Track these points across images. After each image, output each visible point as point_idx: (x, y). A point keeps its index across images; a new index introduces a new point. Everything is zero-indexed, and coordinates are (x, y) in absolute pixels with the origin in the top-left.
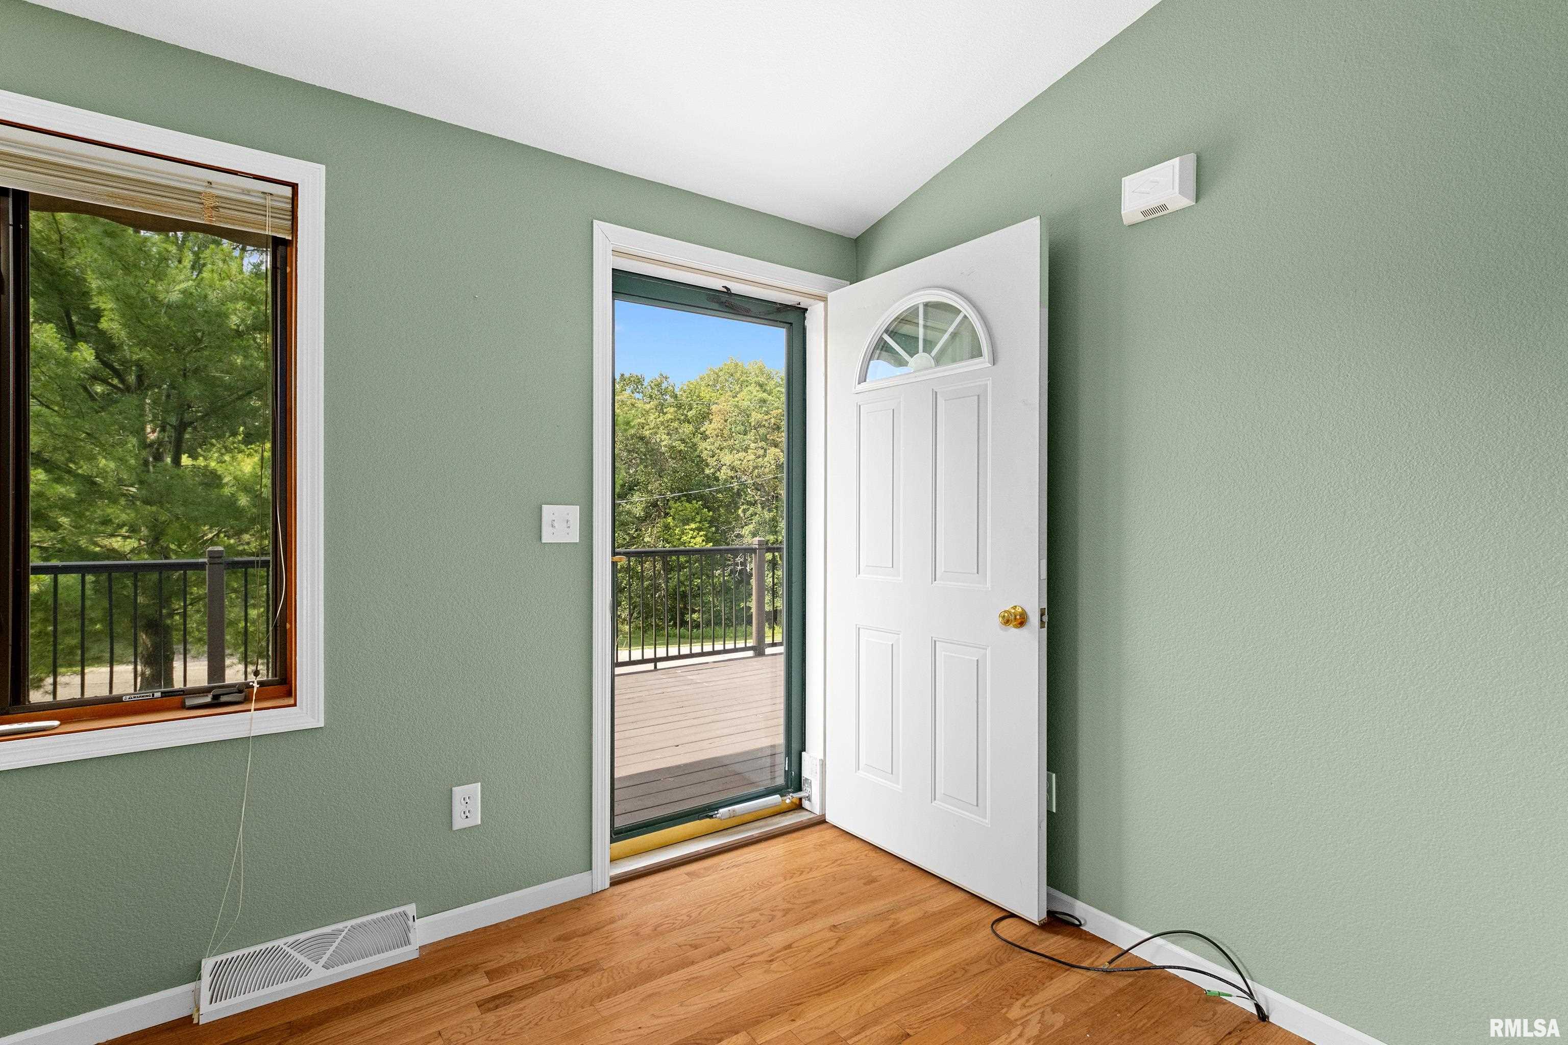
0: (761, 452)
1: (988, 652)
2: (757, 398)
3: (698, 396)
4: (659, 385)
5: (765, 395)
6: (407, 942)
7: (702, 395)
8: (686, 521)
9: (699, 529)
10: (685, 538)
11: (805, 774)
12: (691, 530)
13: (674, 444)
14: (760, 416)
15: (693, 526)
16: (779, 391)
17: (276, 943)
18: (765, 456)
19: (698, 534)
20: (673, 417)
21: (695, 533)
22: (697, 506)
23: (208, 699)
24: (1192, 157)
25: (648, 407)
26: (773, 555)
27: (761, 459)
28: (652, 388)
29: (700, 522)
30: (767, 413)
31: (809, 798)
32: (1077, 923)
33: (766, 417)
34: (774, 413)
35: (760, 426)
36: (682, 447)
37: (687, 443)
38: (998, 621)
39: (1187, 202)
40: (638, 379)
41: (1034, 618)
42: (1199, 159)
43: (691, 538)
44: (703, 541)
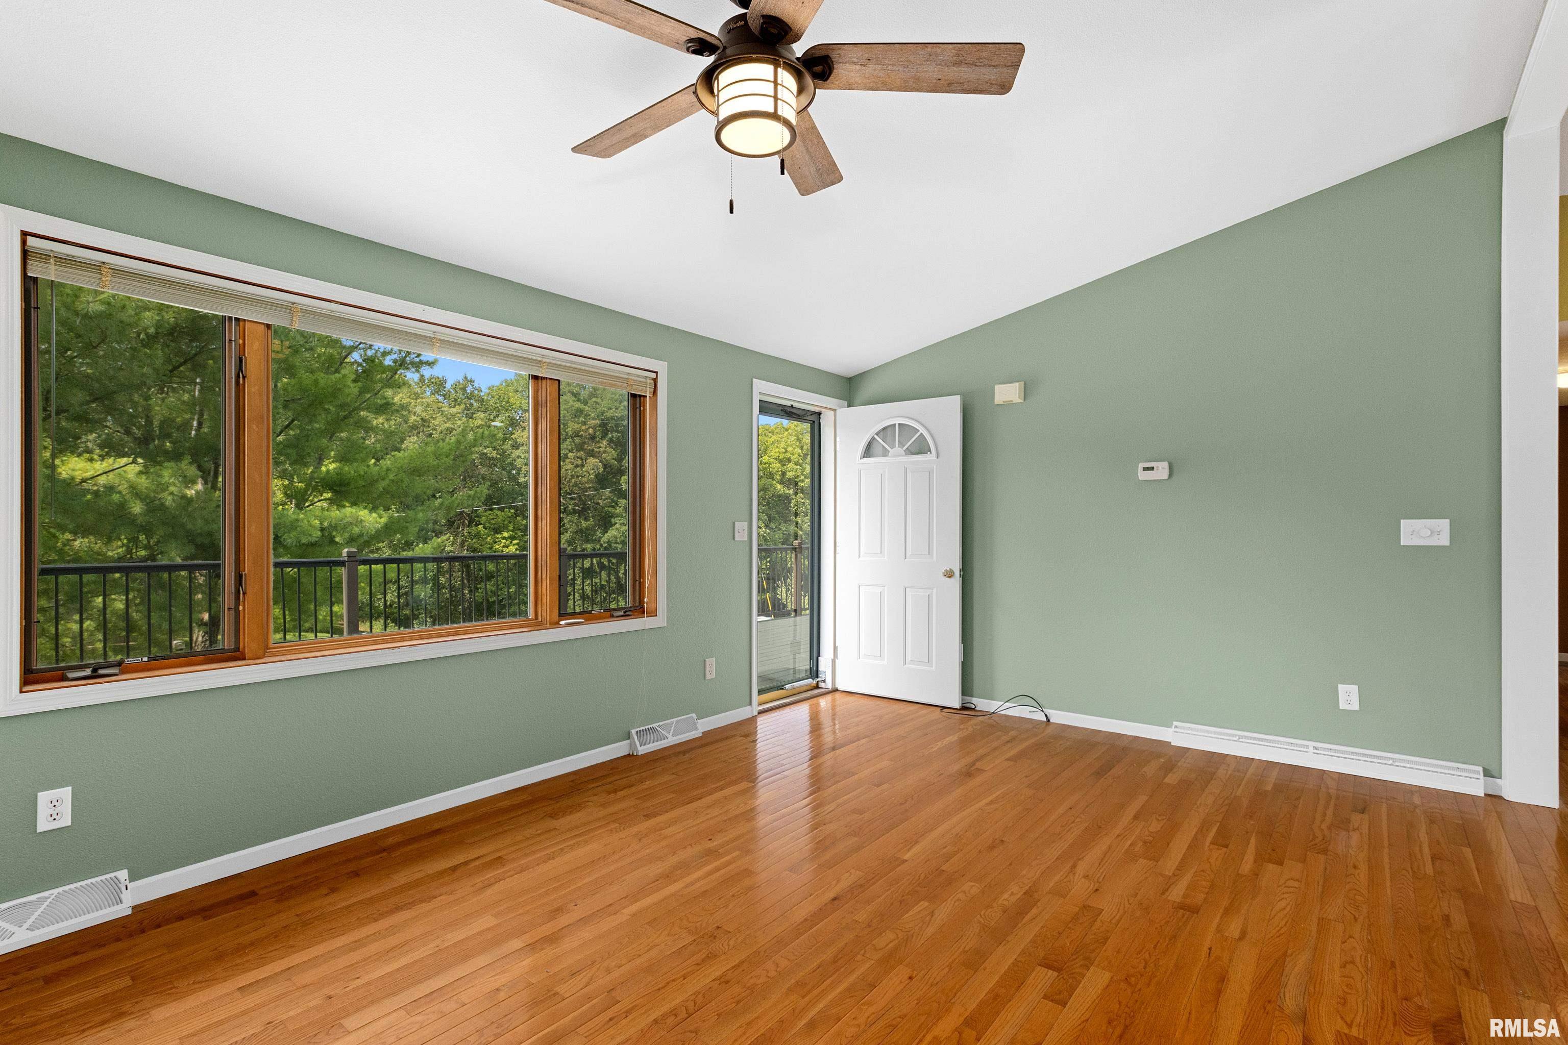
0: (579, 462)
1: (934, 590)
2: (573, 408)
3: (508, 402)
4: (464, 389)
5: (579, 405)
6: (697, 729)
7: (511, 400)
8: (497, 531)
9: (512, 538)
10: (497, 547)
11: (821, 668)
12: (504, 538)
13: (485, 451)
14: (577, 426)
15: (506, 534)
16: (595, 402)
17: (653, 725)
18: (583, 466)
19: (511, 542)
20: (483, 423)
21: (508, 542)
22: (510, 515)
23: (622, 613)
24: (1022, 383)
25: (455, 410)
26: (592, 561)
27: (579, 469)
28: (456, 392)
29: (513, 531)
30: (584, 423)
31: (824, 681)
32: (973, 707)
33: (583, 427)
34: (593, 422)
35: (577, 436)
36: (494, 454)
37: (498, 450)
38: (942, 574)
39: (1021, 401)
40: (440, 381)
41: (957, 573)
42: (1025, 384)
43: (504, 547)
44: (516, 550)
